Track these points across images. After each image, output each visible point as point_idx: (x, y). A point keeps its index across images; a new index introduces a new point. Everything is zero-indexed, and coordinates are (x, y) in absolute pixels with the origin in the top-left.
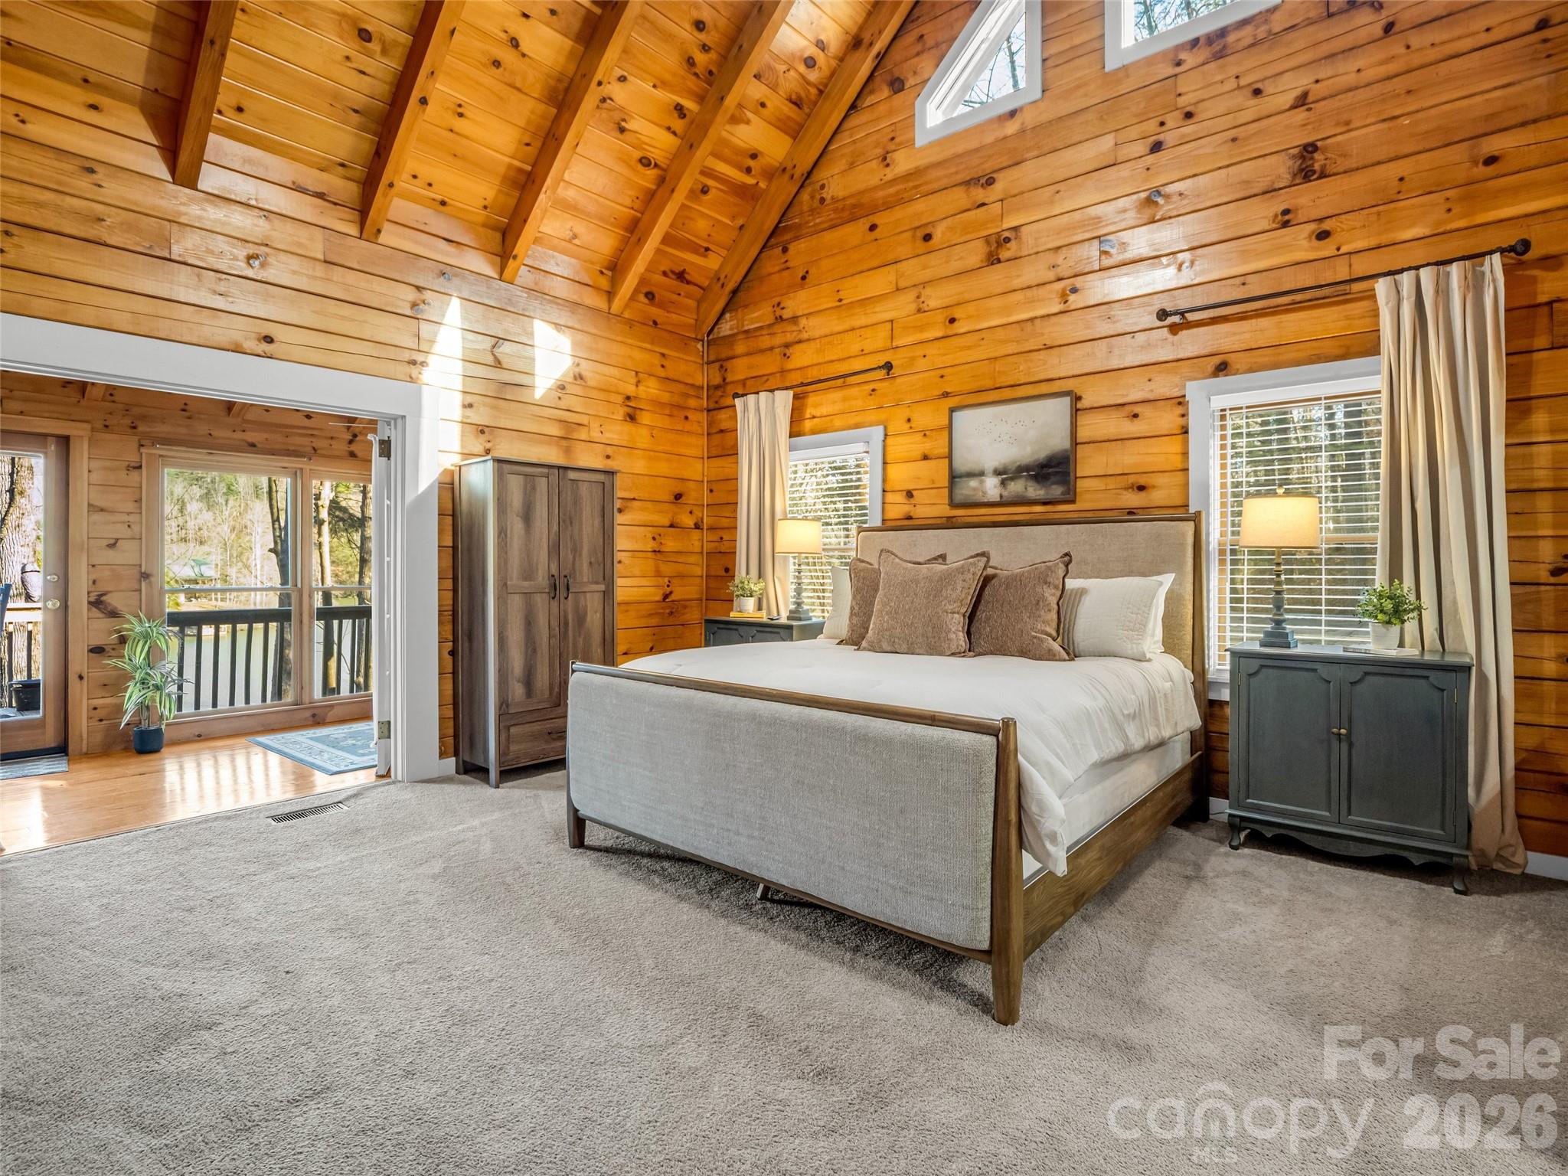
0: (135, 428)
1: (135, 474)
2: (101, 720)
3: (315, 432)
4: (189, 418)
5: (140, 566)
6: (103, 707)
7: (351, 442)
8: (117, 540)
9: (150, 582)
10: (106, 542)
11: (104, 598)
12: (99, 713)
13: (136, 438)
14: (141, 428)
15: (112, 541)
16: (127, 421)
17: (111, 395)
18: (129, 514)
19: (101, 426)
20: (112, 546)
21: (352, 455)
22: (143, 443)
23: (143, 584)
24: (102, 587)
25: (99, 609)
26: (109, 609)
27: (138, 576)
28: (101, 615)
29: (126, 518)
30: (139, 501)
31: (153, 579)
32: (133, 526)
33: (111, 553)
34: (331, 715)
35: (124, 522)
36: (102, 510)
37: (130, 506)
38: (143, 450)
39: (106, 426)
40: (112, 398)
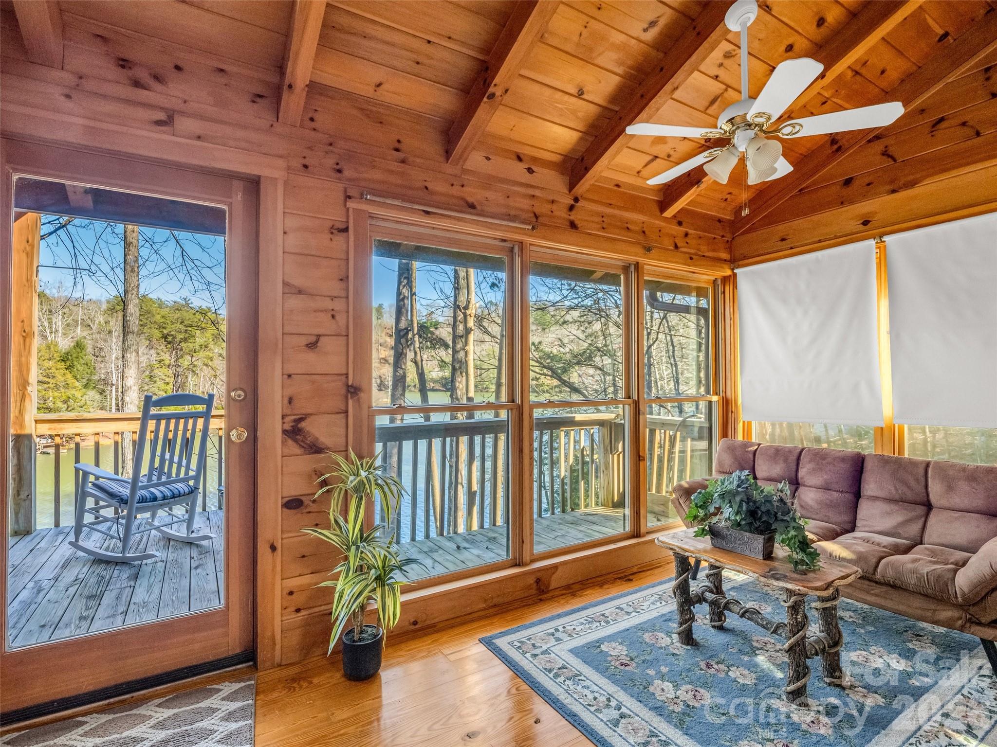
0: (339, 171)
1: (340, 239)
2: (298, 610)
3: (537, 193)
4: (403, 161)
5: (347, 375)
6: (302, 589)
7: (571, 208)
8: (319, 336)
9: (359, 401)
10: (304, 341)
11: (303, 425)
12: (299, 599)
13: (341, 186)
14: (347, 173)
15: (313, 339)
16: (330, 162)
17: (312, 119)
18: (333, 298)
19: (300, 166)
20: (312, 346)
21: (573, 225)
22: (350, 193)
23: (350, 402)
24: (303, 406)
25: (296, 441)
26: (309, 440)
27: (343, 391)
28: (298, 451)
29: (328, 304)
30: (344, 279)
31: (362, 395)
32: (337, 317)
33: (311, 356)
34: (556, 582)
35: (325, 311)
36: (300, 292)
37: (335, 287)
38: (351, 204)
39: (306, 166)
40: (313, 125)
